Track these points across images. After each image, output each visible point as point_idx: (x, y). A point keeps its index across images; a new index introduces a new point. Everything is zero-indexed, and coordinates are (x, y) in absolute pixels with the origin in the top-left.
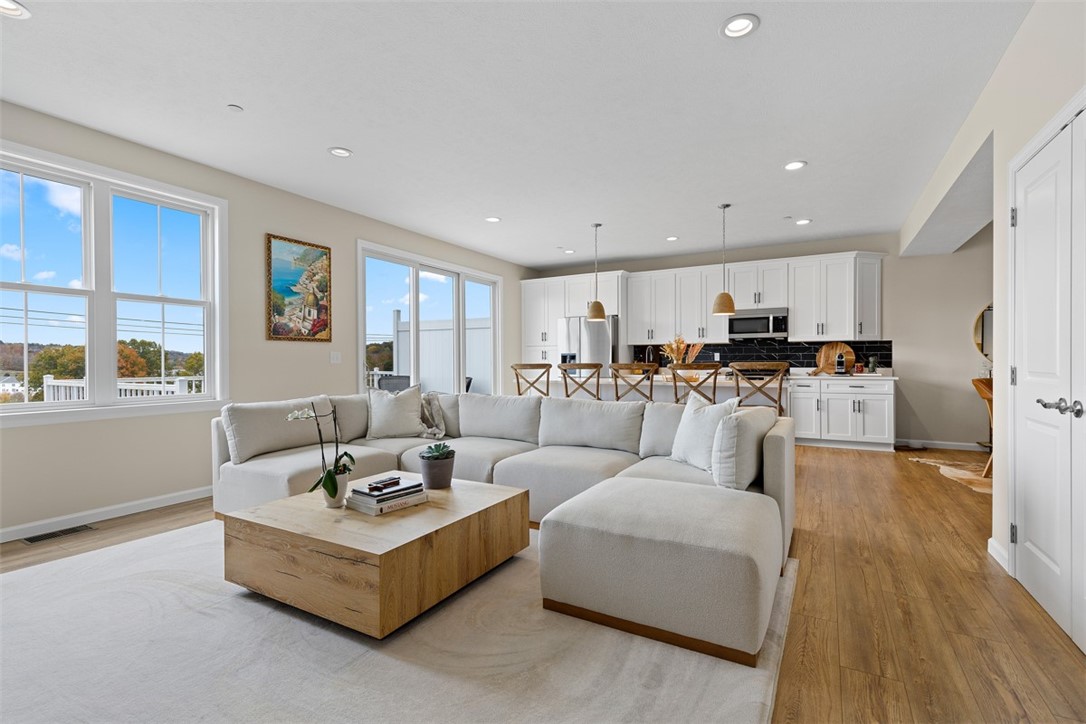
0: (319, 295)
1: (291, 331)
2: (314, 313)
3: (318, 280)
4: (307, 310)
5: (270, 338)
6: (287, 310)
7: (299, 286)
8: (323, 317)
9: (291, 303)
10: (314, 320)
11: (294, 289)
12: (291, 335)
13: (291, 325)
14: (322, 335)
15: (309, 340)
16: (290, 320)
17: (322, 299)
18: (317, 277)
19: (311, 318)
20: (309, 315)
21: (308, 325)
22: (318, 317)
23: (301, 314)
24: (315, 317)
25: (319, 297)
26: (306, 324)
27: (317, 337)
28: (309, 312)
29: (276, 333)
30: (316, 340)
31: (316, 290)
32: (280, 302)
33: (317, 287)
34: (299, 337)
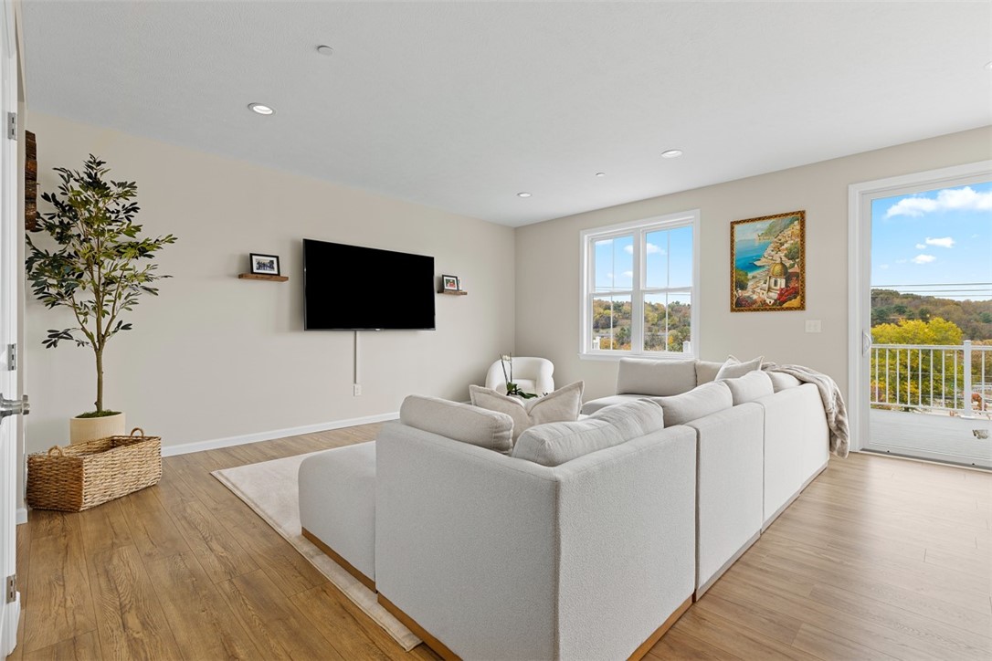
0: (788, 262)
1: (755, 302)
2: (782, 283)
3: (787, 249)
4: (773, 281)
5: (732, 310)
6: (750, 284)
7: (763, 260)
8: (794, 284)
9: (754, 277)
10: (782, 289)
11: (758, 263)
12: (754, 306)
13: (755, 297)
14: (795, 302)
15: (774, 310)
16: (754, 292)
17: (792, 266)
18: (786, 246)
19: (778, 287)
20: (776, 284)
21: (774, 295)
22: (787, 286)
23: (767, 286)
24: (783, 286)
25: (788, 265)
26: (771, 294)
27: (785, 305)
28: (776, 282)
29: (739, 305)
30: (783, 309)
31: (784, 259)
32: (743, 278)
33: (786, 256)
34: (764, 307)
